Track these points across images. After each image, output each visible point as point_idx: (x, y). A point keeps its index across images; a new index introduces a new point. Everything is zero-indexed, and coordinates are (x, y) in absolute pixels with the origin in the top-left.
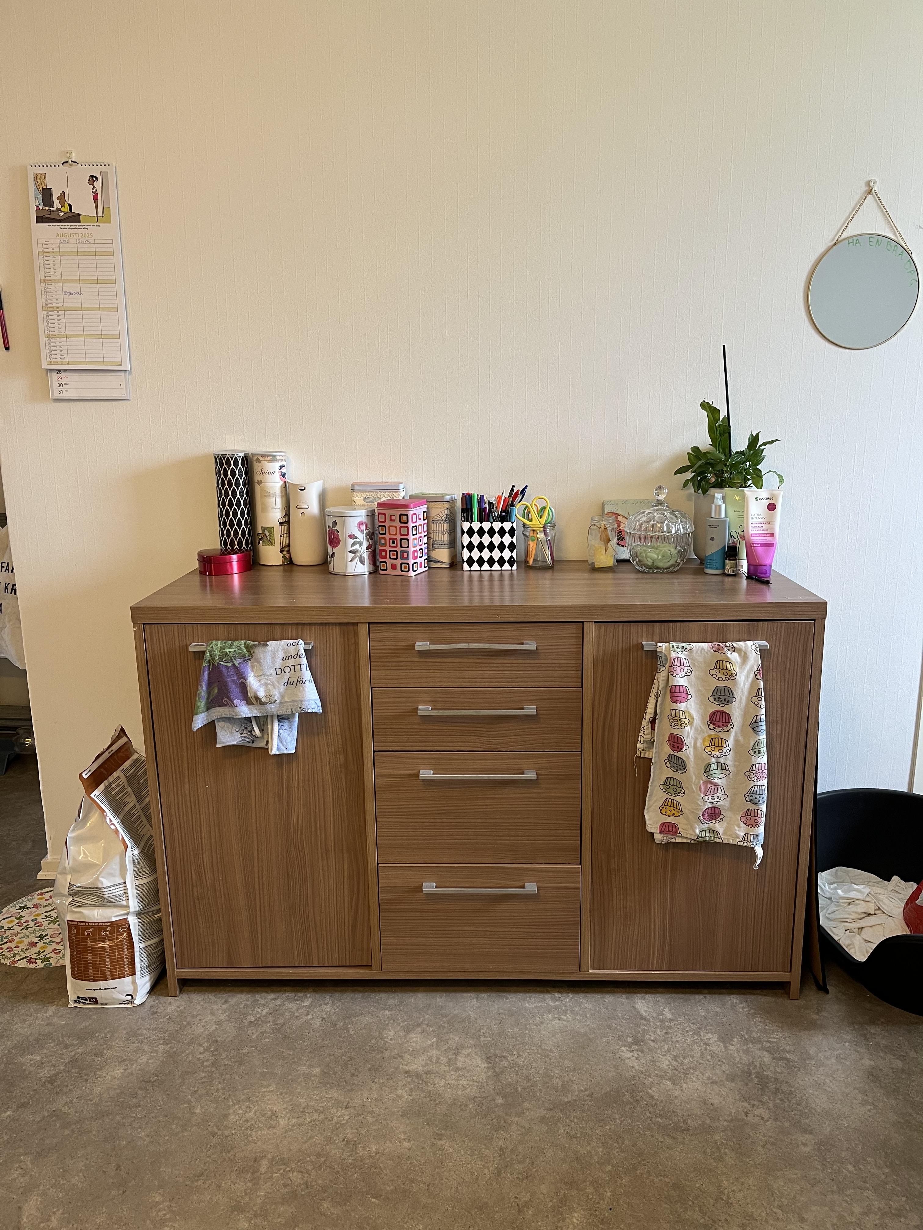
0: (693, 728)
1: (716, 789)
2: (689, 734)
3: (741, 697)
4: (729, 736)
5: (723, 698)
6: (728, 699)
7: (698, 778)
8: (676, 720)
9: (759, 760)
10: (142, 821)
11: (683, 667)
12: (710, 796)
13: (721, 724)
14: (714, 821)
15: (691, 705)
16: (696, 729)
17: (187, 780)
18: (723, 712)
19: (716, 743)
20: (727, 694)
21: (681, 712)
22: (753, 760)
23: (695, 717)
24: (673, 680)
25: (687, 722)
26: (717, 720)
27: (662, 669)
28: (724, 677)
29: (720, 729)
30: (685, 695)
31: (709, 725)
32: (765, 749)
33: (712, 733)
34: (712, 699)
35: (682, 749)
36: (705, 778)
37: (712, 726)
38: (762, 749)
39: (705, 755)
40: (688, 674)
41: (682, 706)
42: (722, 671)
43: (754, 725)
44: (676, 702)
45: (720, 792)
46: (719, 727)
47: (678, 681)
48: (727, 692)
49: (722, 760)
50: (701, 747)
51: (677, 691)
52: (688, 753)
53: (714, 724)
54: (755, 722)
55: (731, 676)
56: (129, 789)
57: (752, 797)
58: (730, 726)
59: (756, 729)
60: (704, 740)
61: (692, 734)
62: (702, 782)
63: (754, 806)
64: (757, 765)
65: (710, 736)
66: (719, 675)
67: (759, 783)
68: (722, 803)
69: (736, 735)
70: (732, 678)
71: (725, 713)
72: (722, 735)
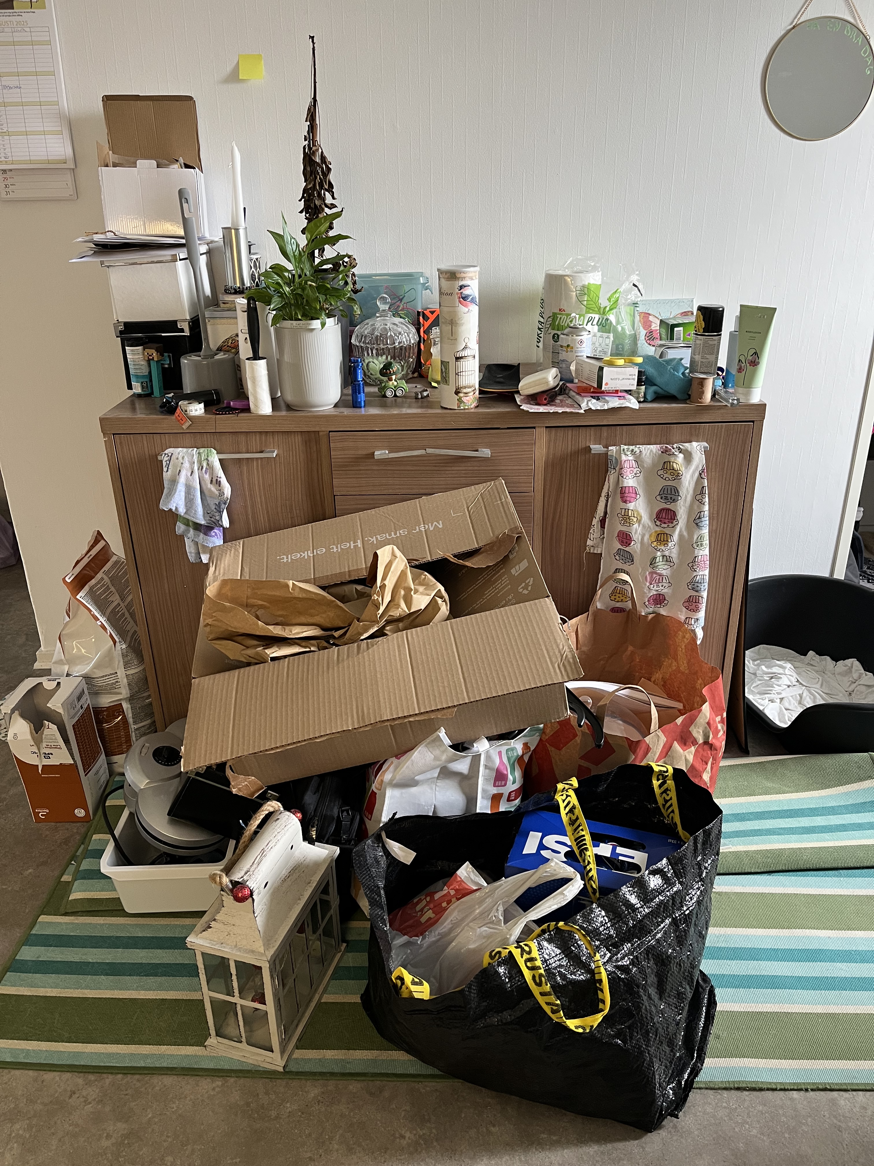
0: (641, 526)
1: (661, 579)
2: (637, 531)
3: (686, 496)
4: (674, 531)
5: (669, 496)
6: (673, 497)
7: (644, 570)
8: (626, 519)
9: (701, 553)
10: (126, 618)
11: (632, 469)
12: (655, 585)
13: (666, 521)
14: (659, 606)
15: (639, 504)
16: (644, 526)
17: (166, 581)
18: (669, 510)
19: (662, 538)
20: (673, 492)
21: (630, 511)
22: (696, 552)
23: (643, 515)
24: (623, 482)
25: (635, 519)
26: (664, 516)
27: (612, 472)
28: (670, 477)
29: (666, 525)
30: (634, 495)
31: (655, 522)
32: (708, 542)
33: (658, 529)
34: (659, 498)
35: (630, 544)
36: (650, 570)
37: (658, 523)
38: (704, 543)
39: (650, 549)
40: (638, 475)
41: (631, 506)
42: (669, 472)
43: (698, 521)
44: (625, 502)
45: (664, 581)
46: (665, 523)
47: (628, 483)
48: (673, 490)
49: (667, 553)
50: (648, 543)
51: (627, 491)
52: (635, 547)
53: (660, 521)
54: (699, 518)
55: (676, 475)
56: (112, 589)
57: (694, 586)
58: (675, 523)
59: (700, 524)
60: (650, 536)
61: (639, 530)
62: (647, 573)
63: (695, 594)
64: (700, 557)
65: (656, 532)
66: (666, 476)
67: (701, 573)
68: (665, 591)
69: (680, 531)
70: (679, 478)
71: (671, 510)
72: (667, 531)
